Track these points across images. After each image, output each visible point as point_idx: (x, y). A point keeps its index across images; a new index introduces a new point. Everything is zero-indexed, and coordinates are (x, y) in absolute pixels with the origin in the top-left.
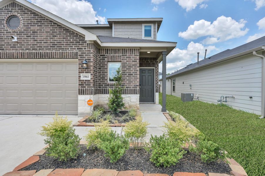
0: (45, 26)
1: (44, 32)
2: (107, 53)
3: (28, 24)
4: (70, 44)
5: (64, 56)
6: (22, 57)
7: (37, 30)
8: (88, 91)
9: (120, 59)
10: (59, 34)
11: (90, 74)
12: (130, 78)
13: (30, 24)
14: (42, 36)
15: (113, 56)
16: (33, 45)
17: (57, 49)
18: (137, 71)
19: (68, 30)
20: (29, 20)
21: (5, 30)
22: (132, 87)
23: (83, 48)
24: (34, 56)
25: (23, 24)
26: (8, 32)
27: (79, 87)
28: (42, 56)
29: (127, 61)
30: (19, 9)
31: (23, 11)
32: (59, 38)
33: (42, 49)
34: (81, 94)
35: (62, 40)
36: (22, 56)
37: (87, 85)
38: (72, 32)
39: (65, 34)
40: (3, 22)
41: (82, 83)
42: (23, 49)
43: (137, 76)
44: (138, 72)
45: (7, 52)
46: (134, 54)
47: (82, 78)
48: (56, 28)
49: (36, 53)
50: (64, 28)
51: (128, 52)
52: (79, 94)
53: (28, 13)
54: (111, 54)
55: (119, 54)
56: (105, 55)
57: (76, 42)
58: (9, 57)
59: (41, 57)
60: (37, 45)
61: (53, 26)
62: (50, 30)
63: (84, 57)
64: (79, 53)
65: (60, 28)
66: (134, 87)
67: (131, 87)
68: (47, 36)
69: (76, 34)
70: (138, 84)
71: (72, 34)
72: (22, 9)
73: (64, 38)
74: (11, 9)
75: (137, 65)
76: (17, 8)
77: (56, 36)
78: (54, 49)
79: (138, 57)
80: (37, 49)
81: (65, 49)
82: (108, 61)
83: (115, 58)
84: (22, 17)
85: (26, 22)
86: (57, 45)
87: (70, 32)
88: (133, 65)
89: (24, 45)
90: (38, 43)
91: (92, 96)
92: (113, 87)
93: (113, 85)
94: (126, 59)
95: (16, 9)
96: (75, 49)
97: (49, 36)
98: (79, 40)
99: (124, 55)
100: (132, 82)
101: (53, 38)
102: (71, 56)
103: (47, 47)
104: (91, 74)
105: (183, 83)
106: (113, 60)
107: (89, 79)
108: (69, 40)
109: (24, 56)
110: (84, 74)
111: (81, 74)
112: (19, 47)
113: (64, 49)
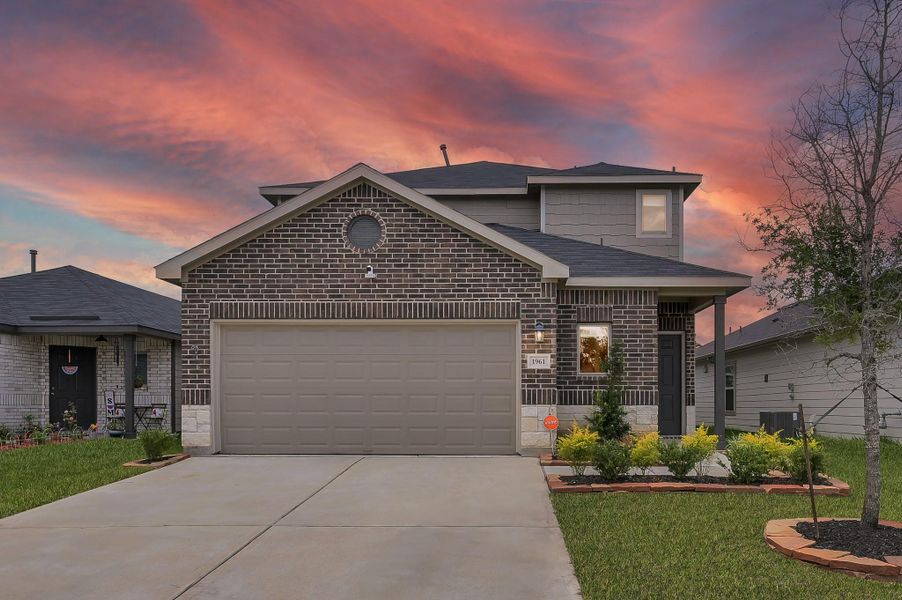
0: (442, 241)
1: (438, 256)
2: (577, 302)
3: (401, 235)
4: (501, 285)
5: (488, 313)
6: (385, 315)
7: (422, 251)
8: (544, 394)
9: (610, 316)
10: (473, 261)
11: (549, 355)
12: (634, 365)
13: (405, 235)
14: (433, 266)
15: (592, 309)
16: (412, 286)
17: (470, 296)
18: (653, 346)
19: (496, 250)
20: (401, 226)
21: (344, 251)
22: (641, 388)
23: (533, 293)
24: (415, 313)
25: (388, 235)
26: (351, 256)
27: (523, 386)
28: (434, 313)
29: (627, 322)
30: (378, 201)
31: (388, 205)
32: (475, 270)
33: (435, 296)
34: (529, 403)
35: (483, 276)
36: (387, 312)
37: (542, 381)
38: (507, 255)
39: (488, 260)
40: (340, 231)
41: (530, 377)
42: (387, 296)
43: (652, 360)
44: (655, 351)
45: (349, 304)
46: (645, 303)
47: (530, 366)
48: (468, 245)
49: (420, 304)
50: (486, 245)
51: (631, 299)
52: (524, 403)
53: (400, 210)
54: (587, 303)
55: (606, 303)
56: (570, 307)
57: (515, 280)
58: (354, 313)
59: (431, 314)
60: (422, 286)
61: (459, 240)
62: (453, 251)
63: (535, 316)
64: (524, 306)
65: (478, 245)
66: (644, 388)
67: (636, 388)
68: (446, 266)
69: (516, 260)
70: (655, 379)
71: (504, 260)
72: (385, 200)
73: (488, 270)
74: (358, 200)
75: (651, 332)
76: (372, 198)
77: (466, 266)
78: (464, 296)
79: (654, 312)
80: (422, 296)
81: (490, 296)
82: (579, 322)
83: (596, 313)
84: (385, 220)
85: (395, 230)
86: (470, 286)
87: (502, 255)
88: (641, 331)
89: (390, 286)
90: (425, 281)
91: (554, 407)
92: (591, 388)
93: (592, 383)
94: (625, 317)
95: (370, 200)
96: (514, 296)
97: (451, 266)
98: (523, 275)
99: (619, 307)
100: (640, 374)
101: (459, 271)
102: (503, 312)
103: (446, 291)
104: (552, 357)
105: (766, 381)
106: (592, 318)
107: (547, 366)
108: (498, 275)
109: (390, 312)
110: (536, 355)
111: (529, 355)
112: (377, 291)
113: (486, 296)
